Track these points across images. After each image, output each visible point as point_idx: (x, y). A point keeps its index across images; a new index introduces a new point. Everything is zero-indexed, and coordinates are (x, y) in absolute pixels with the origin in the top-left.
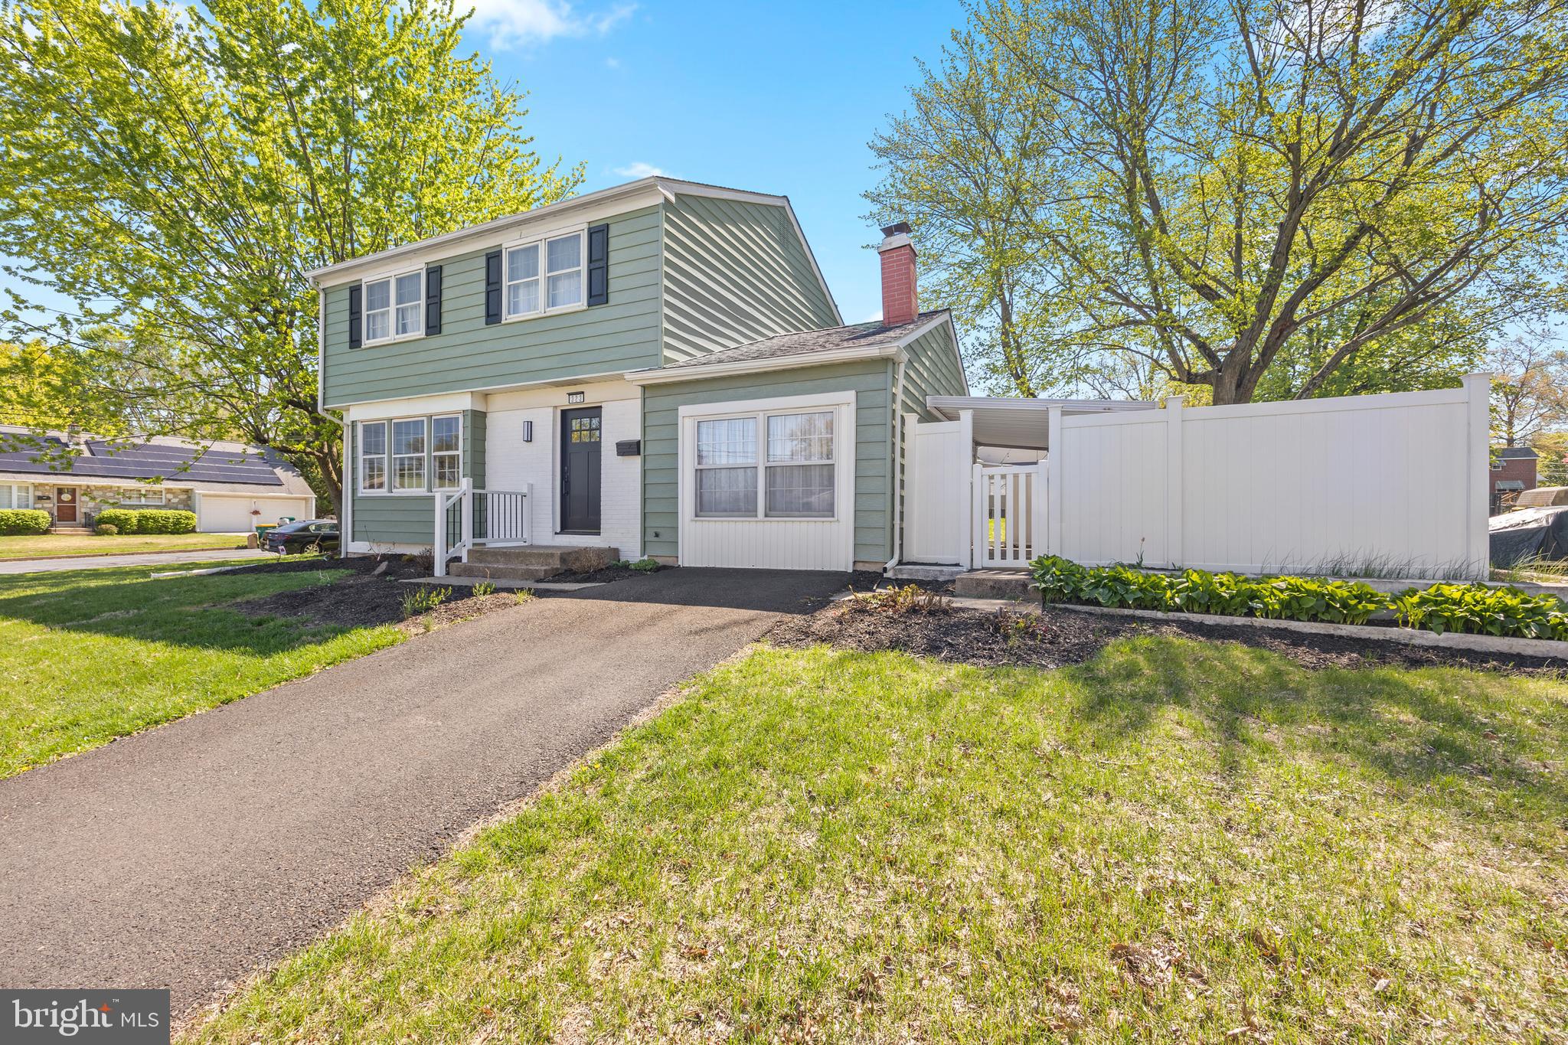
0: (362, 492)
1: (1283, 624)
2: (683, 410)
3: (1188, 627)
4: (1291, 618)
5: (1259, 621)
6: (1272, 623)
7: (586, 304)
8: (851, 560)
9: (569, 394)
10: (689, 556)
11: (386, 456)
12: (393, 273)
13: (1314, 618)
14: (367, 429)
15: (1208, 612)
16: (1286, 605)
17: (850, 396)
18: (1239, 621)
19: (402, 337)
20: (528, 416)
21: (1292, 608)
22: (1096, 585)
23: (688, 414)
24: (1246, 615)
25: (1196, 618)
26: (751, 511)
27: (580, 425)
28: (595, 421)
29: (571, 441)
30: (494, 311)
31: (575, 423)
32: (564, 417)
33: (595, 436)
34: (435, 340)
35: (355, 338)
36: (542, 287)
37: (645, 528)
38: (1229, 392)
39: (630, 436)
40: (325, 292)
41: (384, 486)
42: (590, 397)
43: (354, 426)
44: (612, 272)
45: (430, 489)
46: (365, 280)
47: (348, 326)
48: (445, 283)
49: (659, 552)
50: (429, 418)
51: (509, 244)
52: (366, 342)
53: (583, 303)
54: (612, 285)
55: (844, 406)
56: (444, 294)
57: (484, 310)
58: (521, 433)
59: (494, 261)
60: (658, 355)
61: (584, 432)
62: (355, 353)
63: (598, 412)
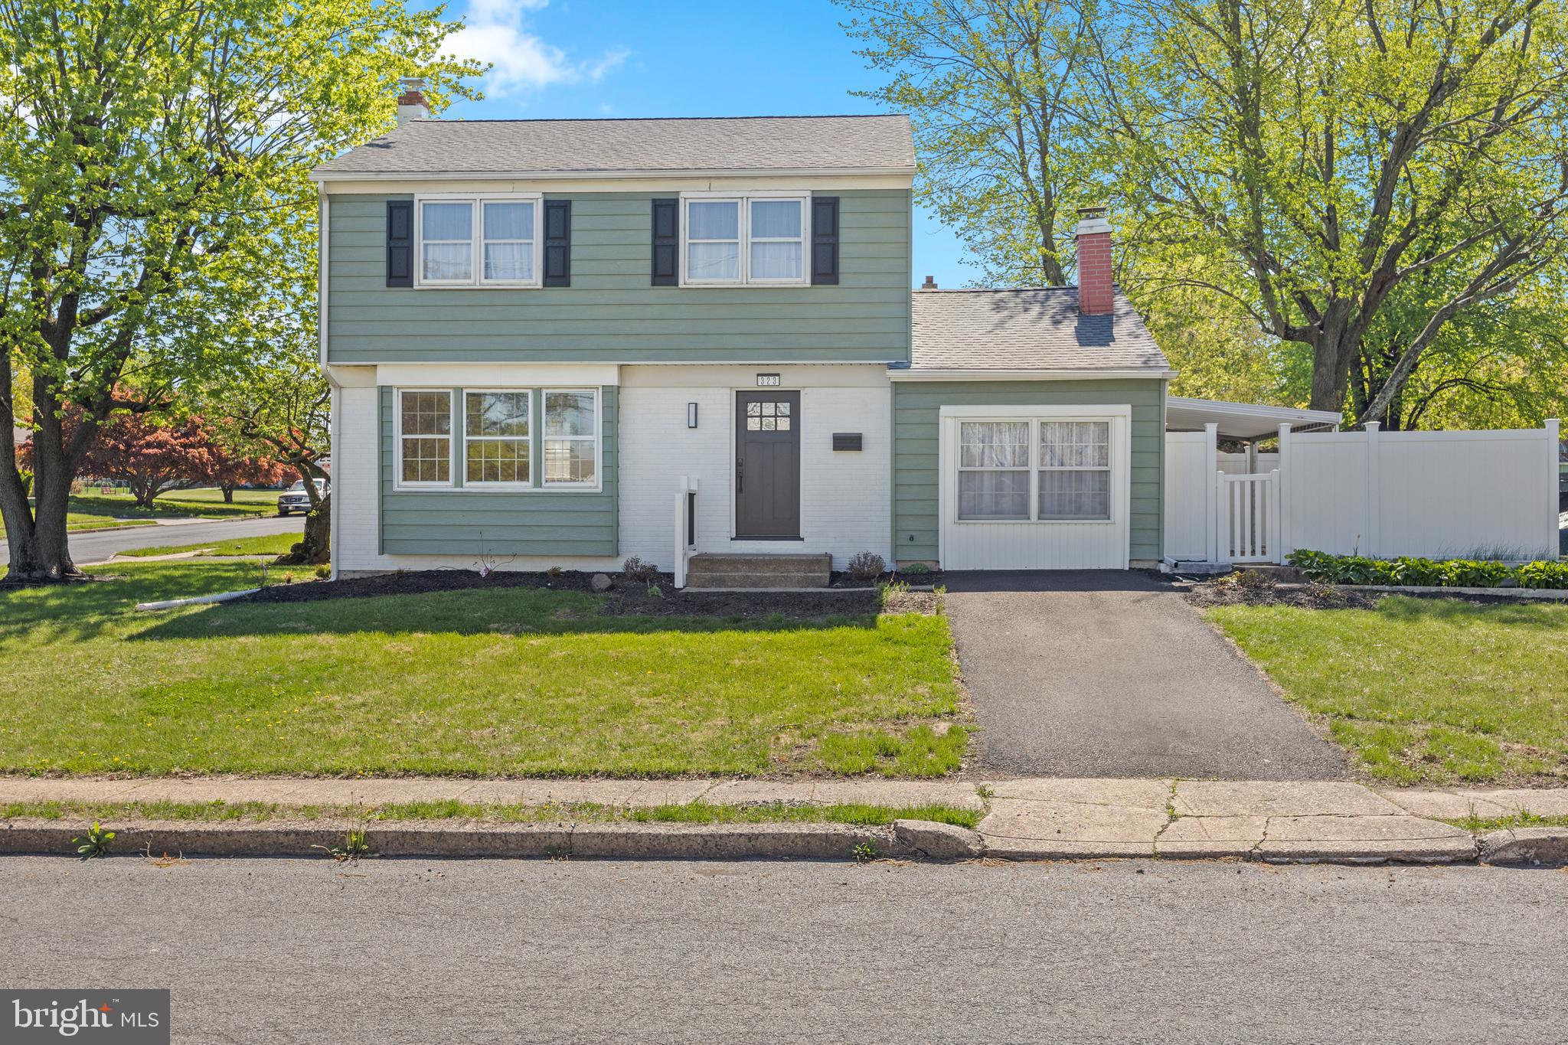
0: (399, 484)
1: (1458, 589)
2: (944, 410)
3: (1406, 593)
4: (1461, 585)
5: (1445, 588)
6: (1452, 589)
7: (809, 281)
8: (1128, 558)
9: (758, 375)
10: (950, 560)
11: (451, 437)
12: (478, 196)
13: (1473, 585)
14: (409, 399)
15: (1415, 585)
16: (1459, 577)
17: (1126, 409)
18: (1434, 589)
19: (488, 283)
20: (692, 395)
21: (1463, 579)
22: (1347, 570)
23: (951, 418)
24: (1438, 585)
25: (1409, 588)
26: (1022, 512)
27: (769, 408)
28: (785, 408)
29: (753, 425)
30: (664, 271)
31: (753, 408)
32: (743, 399)
33: (784, 425)
34: (557, 294)
35: (399, 272)
36: (744, 253)
37: (896, 531)
38: (1332, 355)
39: (848, 428)
40: (332, 199)
41: (444, 476)
42: (787, 382)
43: (384, 392)
44: (844, 251)
45: (538, 483)
46: (421, 196)
47: (382, 254)
48: (576, 223)
49: (914, 557)
50: (538, 391)
51: (689, 194)
52: (419, 281)
53: (805, 279)
54: (844, 265)
55: (1120, 417)
56: (576, 238)
57: (646, 267)
58: (681, 416)
59: (665, 210)
60: (907, 348)
61: (765, 418)
62: (399, 294)
63: (793, 397)
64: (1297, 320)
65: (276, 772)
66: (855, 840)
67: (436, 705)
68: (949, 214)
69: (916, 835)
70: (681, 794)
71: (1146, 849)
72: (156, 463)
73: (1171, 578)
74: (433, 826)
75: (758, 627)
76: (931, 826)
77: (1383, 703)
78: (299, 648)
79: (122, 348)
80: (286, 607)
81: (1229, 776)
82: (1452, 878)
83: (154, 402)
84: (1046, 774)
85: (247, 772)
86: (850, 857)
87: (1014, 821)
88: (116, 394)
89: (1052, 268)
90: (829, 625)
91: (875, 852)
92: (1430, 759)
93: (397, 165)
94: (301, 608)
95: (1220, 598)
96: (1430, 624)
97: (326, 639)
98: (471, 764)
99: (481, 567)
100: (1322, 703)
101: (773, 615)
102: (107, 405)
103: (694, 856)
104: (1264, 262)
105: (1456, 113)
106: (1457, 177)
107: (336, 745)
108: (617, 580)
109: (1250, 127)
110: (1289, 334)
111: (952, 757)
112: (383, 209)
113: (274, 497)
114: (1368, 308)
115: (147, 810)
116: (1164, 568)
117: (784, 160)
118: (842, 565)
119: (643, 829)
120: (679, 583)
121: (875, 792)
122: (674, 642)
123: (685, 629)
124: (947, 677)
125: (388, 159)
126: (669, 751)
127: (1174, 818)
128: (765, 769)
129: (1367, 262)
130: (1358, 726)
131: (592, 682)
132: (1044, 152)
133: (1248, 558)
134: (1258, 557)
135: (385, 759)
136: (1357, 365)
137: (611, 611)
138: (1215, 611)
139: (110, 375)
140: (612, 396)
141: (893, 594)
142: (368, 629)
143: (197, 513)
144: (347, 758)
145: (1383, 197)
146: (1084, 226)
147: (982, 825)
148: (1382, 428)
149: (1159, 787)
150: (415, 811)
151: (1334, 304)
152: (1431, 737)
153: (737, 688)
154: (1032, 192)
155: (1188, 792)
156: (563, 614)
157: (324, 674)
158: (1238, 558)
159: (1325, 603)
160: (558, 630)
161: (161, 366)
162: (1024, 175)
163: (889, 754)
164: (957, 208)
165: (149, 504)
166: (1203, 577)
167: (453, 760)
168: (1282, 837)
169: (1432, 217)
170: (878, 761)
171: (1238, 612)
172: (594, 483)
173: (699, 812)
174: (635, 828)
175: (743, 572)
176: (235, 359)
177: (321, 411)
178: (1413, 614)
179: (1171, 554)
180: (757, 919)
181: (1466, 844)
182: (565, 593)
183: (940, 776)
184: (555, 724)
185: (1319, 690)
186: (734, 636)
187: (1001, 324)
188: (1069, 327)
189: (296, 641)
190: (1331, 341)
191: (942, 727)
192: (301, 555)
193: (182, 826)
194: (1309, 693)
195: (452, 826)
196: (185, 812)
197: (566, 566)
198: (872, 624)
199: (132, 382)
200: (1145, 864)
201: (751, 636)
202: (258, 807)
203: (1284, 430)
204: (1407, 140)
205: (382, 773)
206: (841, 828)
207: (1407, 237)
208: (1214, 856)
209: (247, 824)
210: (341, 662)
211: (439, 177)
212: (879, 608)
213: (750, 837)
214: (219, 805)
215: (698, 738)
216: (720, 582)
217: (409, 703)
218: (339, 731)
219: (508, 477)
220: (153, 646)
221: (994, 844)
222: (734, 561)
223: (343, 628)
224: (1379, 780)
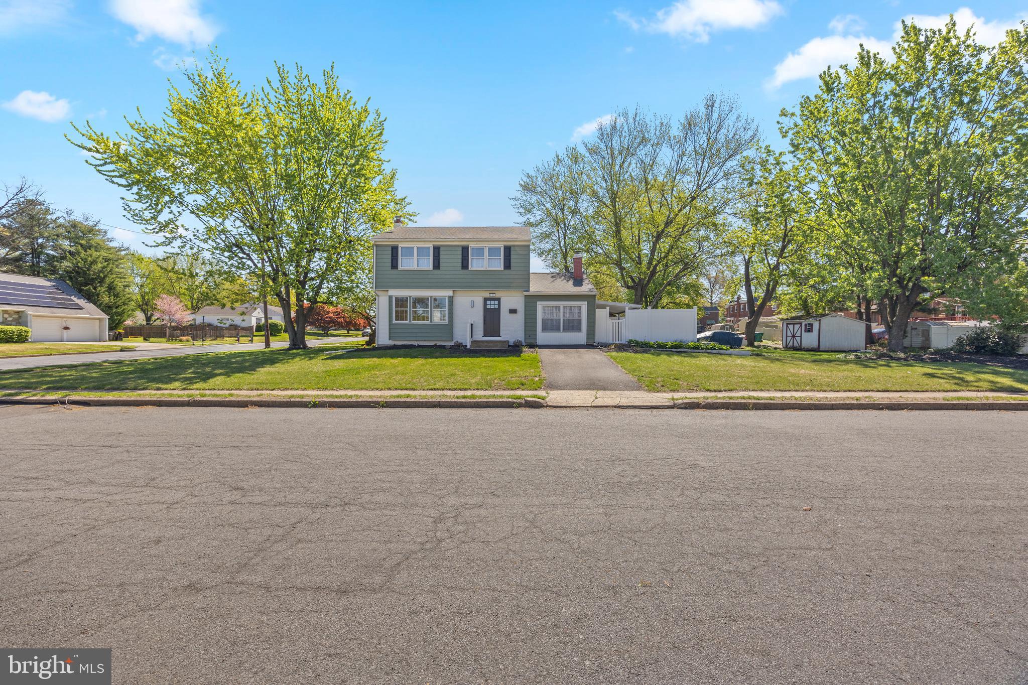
0: (394, 322)
1: (671, 349)
2: (538, 303)
3: (657, 350)
6: (669, 349)
8: (586, 341)
9: (490, 293)
10: (539, 342)
11: (408, 309)
12: (415, 245)
13: (675, 348)
14: (397, 300)
15: (660, 348)
17: (586, 302)
19: (418, 269)
20: (472, 298)
21: (672, 347)
22: (642, 344)
23: (540, 305)
24: (666, 348)
26: (558, 329)
27: (492, 302)
28: (496, 302)
29: (488, 307)
30: (465, 265)
31: (488, 302)
32: (486, 299)
33: (496, 307)
34: (436, 272)
35: (394, 265)
36: (486, 261)
37: (525, 334)
38: (639, 293)
39: (513, 307)
40: (377, 246)
41: (406, 320)
42: (497, 295)
43: (390, 297)
44: (512, 261)
45: (431, 321)
46: (401, 245)
47: (390, 260)
48: (442, 253)
49: (531, 341)
50: (431, 297)
51: (472, 245)
52: (400, 268)
53: (502, 268)
54: (512, 265)
55: (584, 305)
56: (441, 257)
57: (460, 265)
58: (469, 304)
59: (465, 249)
60: (529, 287)
61: (492, 305)
62: (394, 271)
63: (499, 299)
64: (630, 284)
65: (362, 389)
66: (514, 403)
67: (404, 374)
68: (540, 254)
69: (530, 401)
70: (469, 393)
71: (589, 405)
72: (329, 322)
73: (597, 346)
74: (403, 400)
75: (489, 357)
76: (534, 399)
77: (651, 373)
78: (367, 362)
79: (320, 287)
80: (364, 353)
81: (611, 390)
82: (667, 412)
83: (328, 302)
84: (564, 389)
85: (353, 389)
86: (513, 407)
87: (555, 399)
88: (318, 300)
89: (566, 268)
90: (508, 356)
91: (520, 406)
92: (663, 386)
93: (394, 237)
94: (368, 353)
95: (609, 351)
96: (664, 357)
97: (375, 359)
98: (413, 387)
99: (416, 343)
100: (636, 374)
101: (493, 354)
102: (316, 302)
103: (472, 407)
104: (622, 269)
105: (671, 230)
106: (672, 247)
107: (377, 383)
108: (452, 347)
109: (618, 232)
110: (628, 287)
111: (539, 385)
112: (390, 249)
113: (361, 333)
114: (649, 282)
115: (327, 396)
116: (595, 344)
117: (496, 237)
118: (511, 343)
119: (459, 400)
120: (468, 347)
121: (519, 393)
122: (467, 360)
123: (470, 357)
124: (538, 368)
125: (392, 236)
126: (466, 384)
127: (596, 398)
128: (491, 387)
129: (648, 268)
130: (644, 379)
131: (445, 369)
132: (565, 239)
133: (617, 342)
134: (620, 342)
135: (390, 386)
136: (646, 298)
137: (450, 353)
138: (609, 353)
139: (317, 294)
140: (451, 299)
141: (525, 349)
142: (386, 357)
143: (340, 336)
144: (380, 386)
145: (653, 251)
146: (575, 256)
147: (547, 399)
148: (652, 308)
149: (594, 392)
150: (398, 396)
151: (640, 279)
152: (663, 381)
153: (483, 370)
154: (562, 250)
155: (600, 393)
156: (438, 354)
157: (374, 367)
158: (614, 342)
159: (637, 352)
160: (436, 357)
161: (331, 293)
162: (560, 245)
163: (523, 385)
164: (542, 253)
165: (327, 333)
166: (605, 347)
167: (408, 386)
168: (624, 402)
169: (665, 257)
170: (520, 386)
171: (614, 354)
172: (447, 322)
173: (473, 397)
174: (456, 400)
175: (486, 344)
176: (350, 290)
177: (373, 305)
178: (659, 355)
179: (597, 341)
180: (488, 419)
181: (671, 404)
182: (438, 349)
183: (536, 390)
184: (435, 378)
185: (634, 371)
186: (483, 359)
187: (553, 281)
188: (571, 282)
189: (367, 360)
190: (639, 289)
191: (537, 379)
192: (368, 343)
193: (336, 400)
194: (632, 371)
195: (408, 400)
196: (337, 397)
197: (439, 343)
198: (519, 356)
199: (323, 296)
200: (589, 408)
201: (487, 359)
202: (357, 396)
203: (627, 309)
204: (659, 237)
205: (390, 389)
206: (510, 400)
207: (659, 262)
208: (607, 407)
209: (354, 399)
210: (378, 364)
211: (405, 240)
212: (521, 352)
213: (486, 402)
214: (346, 395)
215: (473, 381)
216: (480, 347)
217: (397, 374)
218: (379, 380)
219: (424, 320)
220: (329, 361)
221: (550, 404)
222: (483, 342)
223: (379, 357)
224: (649, 391)
